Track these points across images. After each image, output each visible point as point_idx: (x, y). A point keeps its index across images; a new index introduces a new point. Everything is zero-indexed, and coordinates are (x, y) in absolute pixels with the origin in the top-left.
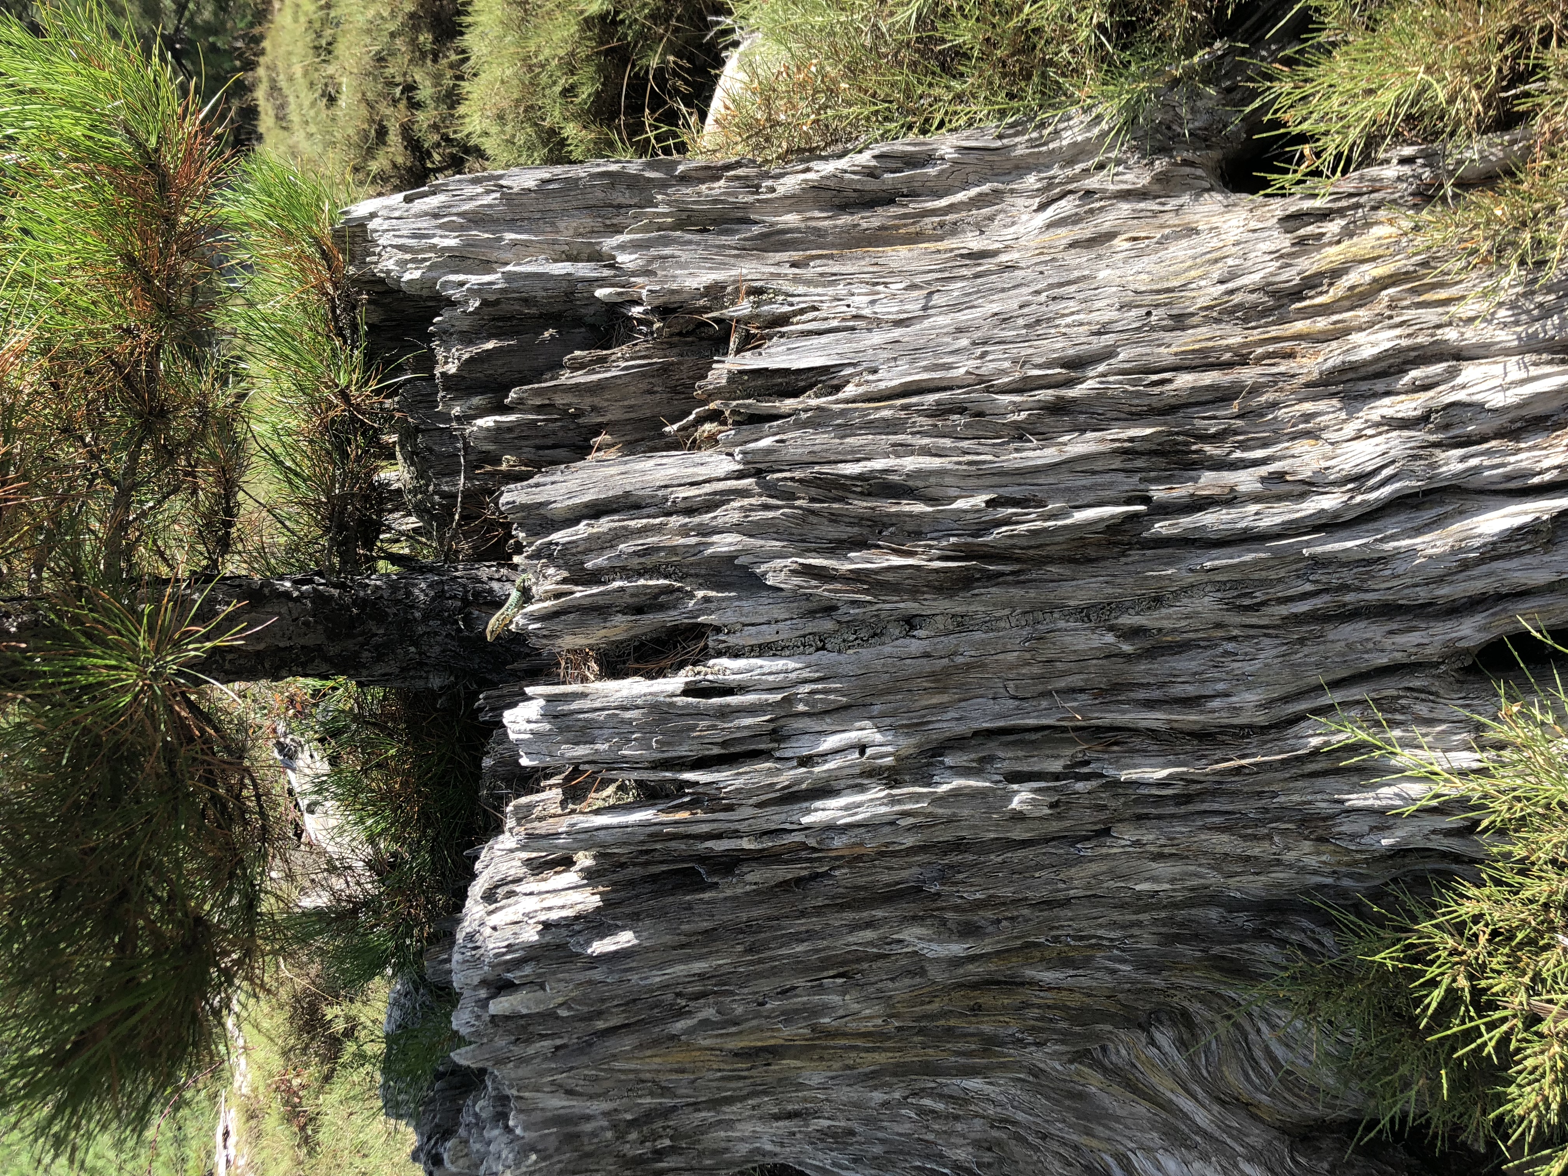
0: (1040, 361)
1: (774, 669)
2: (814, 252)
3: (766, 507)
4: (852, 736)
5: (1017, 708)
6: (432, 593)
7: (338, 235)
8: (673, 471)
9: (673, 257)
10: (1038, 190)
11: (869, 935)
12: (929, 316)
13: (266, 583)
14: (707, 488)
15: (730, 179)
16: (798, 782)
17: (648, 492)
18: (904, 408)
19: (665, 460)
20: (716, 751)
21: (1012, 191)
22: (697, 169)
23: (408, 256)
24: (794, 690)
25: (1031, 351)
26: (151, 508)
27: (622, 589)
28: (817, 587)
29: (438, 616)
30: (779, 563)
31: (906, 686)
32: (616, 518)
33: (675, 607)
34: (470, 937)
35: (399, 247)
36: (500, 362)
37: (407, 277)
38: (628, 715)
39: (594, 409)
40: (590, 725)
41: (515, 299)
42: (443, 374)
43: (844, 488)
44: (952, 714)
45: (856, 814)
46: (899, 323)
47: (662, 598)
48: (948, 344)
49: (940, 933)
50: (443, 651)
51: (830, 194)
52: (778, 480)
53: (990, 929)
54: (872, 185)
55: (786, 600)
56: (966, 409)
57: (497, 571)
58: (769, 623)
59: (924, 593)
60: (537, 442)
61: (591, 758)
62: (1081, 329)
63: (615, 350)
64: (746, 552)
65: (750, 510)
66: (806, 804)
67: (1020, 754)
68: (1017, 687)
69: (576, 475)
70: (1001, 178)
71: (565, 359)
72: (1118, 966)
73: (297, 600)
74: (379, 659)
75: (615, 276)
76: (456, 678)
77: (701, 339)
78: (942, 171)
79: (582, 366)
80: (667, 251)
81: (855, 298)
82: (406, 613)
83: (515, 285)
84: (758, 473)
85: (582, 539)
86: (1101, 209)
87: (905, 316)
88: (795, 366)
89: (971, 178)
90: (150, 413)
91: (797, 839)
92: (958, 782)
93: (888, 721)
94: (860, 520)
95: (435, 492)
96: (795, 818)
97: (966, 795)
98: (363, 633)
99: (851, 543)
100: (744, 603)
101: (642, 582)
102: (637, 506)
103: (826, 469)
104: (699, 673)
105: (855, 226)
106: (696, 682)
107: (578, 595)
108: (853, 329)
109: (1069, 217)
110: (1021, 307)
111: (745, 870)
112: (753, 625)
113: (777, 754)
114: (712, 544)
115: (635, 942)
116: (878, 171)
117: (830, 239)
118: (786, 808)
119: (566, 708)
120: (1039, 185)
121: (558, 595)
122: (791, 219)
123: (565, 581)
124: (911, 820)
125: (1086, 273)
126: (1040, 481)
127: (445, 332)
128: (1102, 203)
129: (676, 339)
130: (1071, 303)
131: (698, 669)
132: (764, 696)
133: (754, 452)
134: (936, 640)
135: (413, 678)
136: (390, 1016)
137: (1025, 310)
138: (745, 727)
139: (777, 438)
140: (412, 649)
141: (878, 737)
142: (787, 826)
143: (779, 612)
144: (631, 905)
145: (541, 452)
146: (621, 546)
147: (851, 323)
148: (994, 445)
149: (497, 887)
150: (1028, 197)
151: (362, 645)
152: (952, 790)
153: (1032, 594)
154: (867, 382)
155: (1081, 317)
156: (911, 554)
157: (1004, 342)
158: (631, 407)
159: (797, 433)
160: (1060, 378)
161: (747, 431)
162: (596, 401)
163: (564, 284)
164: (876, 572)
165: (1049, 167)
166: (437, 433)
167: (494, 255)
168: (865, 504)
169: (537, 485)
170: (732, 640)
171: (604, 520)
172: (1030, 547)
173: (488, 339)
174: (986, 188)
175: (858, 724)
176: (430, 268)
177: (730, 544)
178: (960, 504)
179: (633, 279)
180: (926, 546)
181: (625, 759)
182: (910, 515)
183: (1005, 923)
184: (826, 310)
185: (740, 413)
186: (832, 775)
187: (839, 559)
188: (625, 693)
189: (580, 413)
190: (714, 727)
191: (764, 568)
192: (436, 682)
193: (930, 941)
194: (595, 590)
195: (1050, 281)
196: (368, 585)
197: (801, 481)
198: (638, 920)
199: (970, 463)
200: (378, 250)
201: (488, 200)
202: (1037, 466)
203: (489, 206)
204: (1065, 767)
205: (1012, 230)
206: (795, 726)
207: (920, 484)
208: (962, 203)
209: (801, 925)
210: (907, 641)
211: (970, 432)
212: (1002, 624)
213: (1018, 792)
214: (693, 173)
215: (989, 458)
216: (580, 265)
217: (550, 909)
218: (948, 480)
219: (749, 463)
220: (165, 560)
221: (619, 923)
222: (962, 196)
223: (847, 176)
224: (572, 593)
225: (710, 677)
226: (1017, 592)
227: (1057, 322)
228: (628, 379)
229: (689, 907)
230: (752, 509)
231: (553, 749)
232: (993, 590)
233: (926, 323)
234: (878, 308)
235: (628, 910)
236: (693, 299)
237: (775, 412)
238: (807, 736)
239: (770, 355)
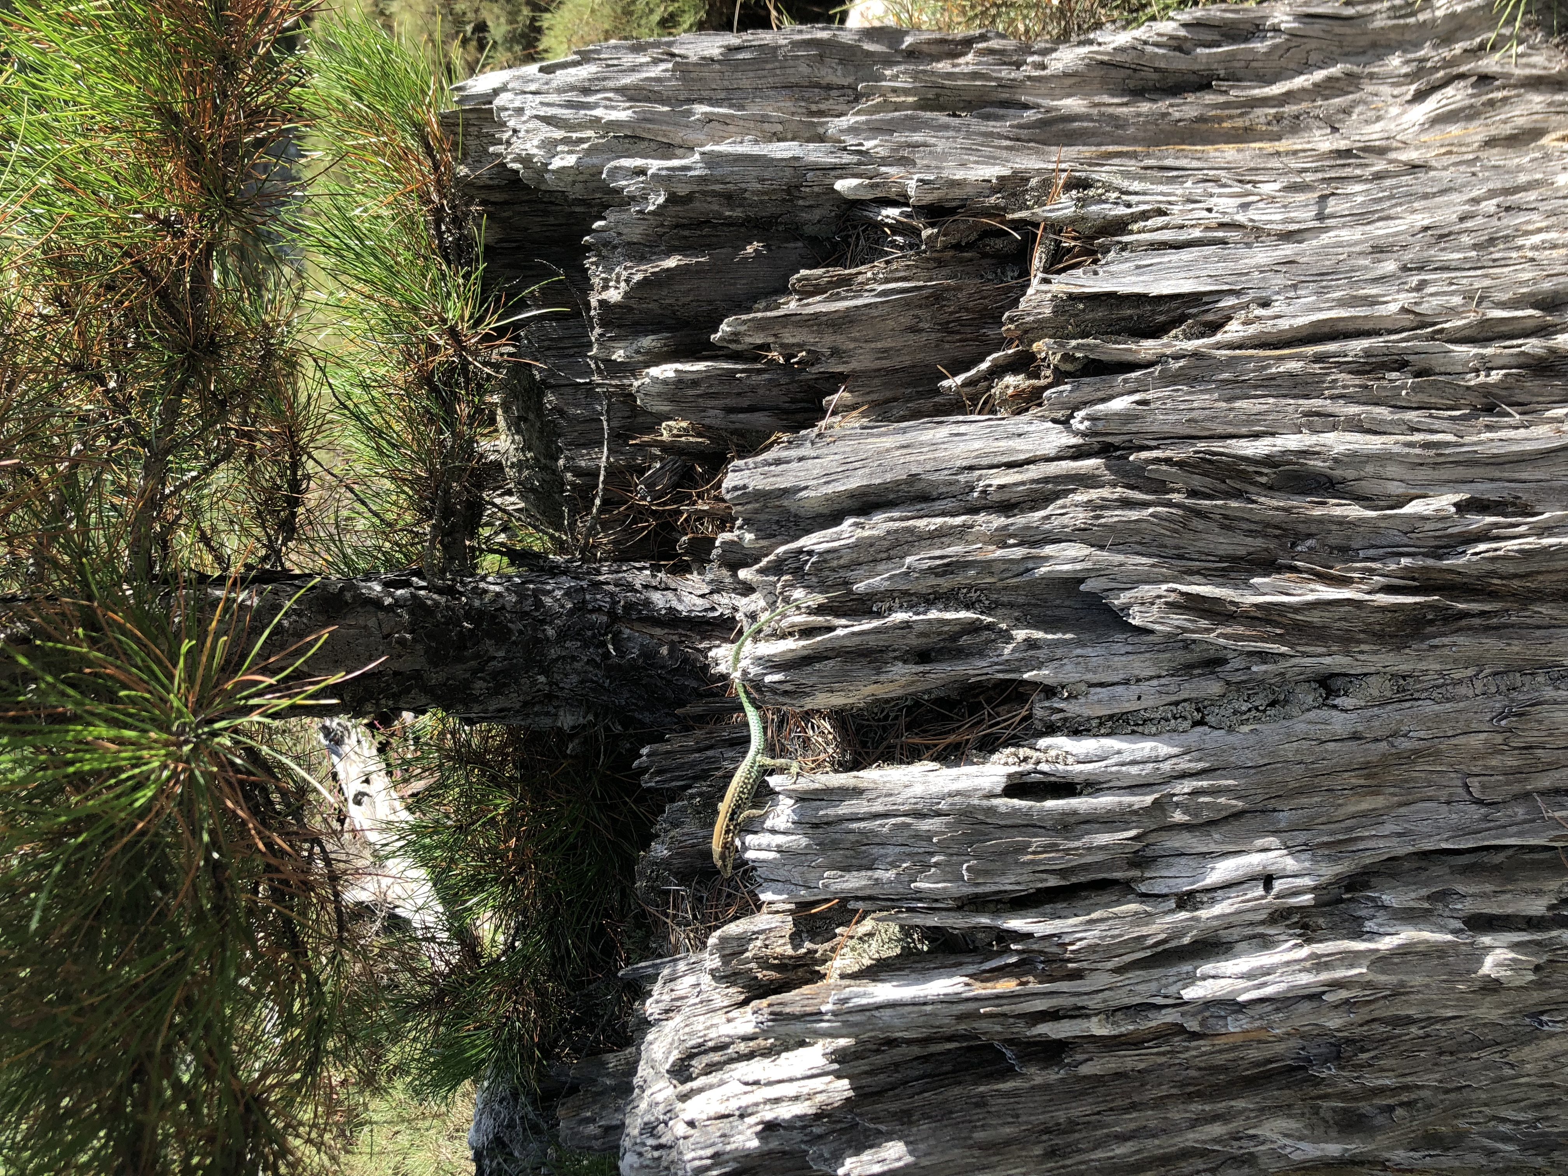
0: (1505, 297)
1: (1138, 756)
2: (1111, 148)
3: (1126, 504)
4: (1253, 861)
5: (1485, 818)
6: (569, 605)
7: (447, 122)
8: (977, 445)
9: (925, 145)
10: (1406, 75)
11: (1217, 1129)
12: (1327, 229)
13: (349, 585)
14: (1033, 472)
15: (981, 53)
16: (1177, 933)
17: (943, 476)
18: (1319, 358)
19: (963, 429)
20: (1053, 882)
21: (1371, 76)
22: (929, 42)
23: (559, 134)
24: (1167, 790)
25: (1487, 282)
26: (194, 479)
27: (907, 625)
28: (1208, 631)
29: (578, 635)
30: (1147, 591)
31: (1326, 783)
32: (896, 514)
33: (981, 654)
34: (650, 1129)
35: (547, 120)
36: (683, 288)
37: (556, 163)
38: (926, 825)
39: (836, 352)
40: (867, 839)
41: (714, 193)
42: (603, 303)
43: (1243, 476)
44: (1390, 828)
45: (1264, 985)
46: (1287, 236)
47: (965, 640)
48: (1366, 268)
49: (1312, 1127)
50: (582, 682)
51: (1123, 73)
52: (1149, 461)
53: (1380, 1120)
54: (1180, 62)
55: (1152, 648)
56: (1405, 364)
57: (654, 576)
58: (1126, 682)
59: (1359, 642)
60: (730, 402)
61: (868, 892)
62: (1555, 253)
63: (862, 268)
64: (1098, 572)
65: (1102, 508)
66: (1186, 968)
67: (1489, 888)
68: (1483, 786)
69: (833, 448)
70: (1352, 59)
71: (793, 279)
72: (1500, 1146)
73: (390, 608)
74: (497, 691)
75: (859, 163)
76: (596, 716)
77: (985, 255)
78: (1275, 47)
79: (818, 290)
80: (917, 137)
81: (1215, 200)
82: (535, 630)
83: (718, 172)
84: (1105, 450)
85: (847, 546)
86: (1505, 100)
87: (1295, 227)
88: (1156, 290)
89: (1314, 58)
90: (195, 347)
91: (1169, 1019)
92: (1407, 935)
93: (1302, 837)
94: (1263, 529)
95: (566, 469)
96: (1172, 990)
97: (1417, 953)
98: (477, 656)
99: (1251, 562)
100: (1088, 651)
101: (933, 614)
102: (925, 498)
103: (1217, 446)
104: (1026, 759)
105: (1165, 115)
106: (1022, 774)
107: (840, 632)
108: (1223, 242)
109: (1462, 109)
110: (1462, 219)
111: (1079, 1057)
112: (1101, 685)
113: (1143, 888)
114: (1047, 558)
115: (909, 1159)
116: (1187, 46)
117: (1131, 131)
118: (1157, 973)
119: (831, 812)
120: (1405, 70)
121: (807, 632)
122: (1073, 104)
123: (820, 610)
124: (1344, 994)
125: (1538, 176)
126: (1524, 476)
127: (606, 244)
128: (1505, 93)
129: (950, 254)
130: (1534, 216)
131: (1023, 752)
132: (1127, 799)
133: (1107, 417)
134: (1369, 713)
135: (537, 714)
136: (479, 1123)
137: (1469, 224)
138: (1101, 848)
139: (1137, 397)
140: (542, 679)
141: (1290, 864)
142: (1159, 1001)
143: (1141, 666)
144: (898, 1098)
145: (733, 417)
146: (909, 560)
147: (1220, 234)
148: (1451, 418)
149: (691, 1056)
150: (1393, 84)
151: (475, 672)
152: (1400, 946)
153: (1516, 647)
154: (1259, 318)
155: (1552, 235)
156: (1343, 582)
157: (1447, 269)
158: (886, 351)
159: (1166, 392)
160: (1530, 323)
161: (1089, 386)
162: (841, 341)
163: (789, 172)
164: (1296, 609)
165: (1417, 45)
166: (569, 390)
167: (679, 136)
168: (1275, 503)
169: (778, 462)
170: (1073, 709)
171: (879, 518)
172: (1515, 576)
173: (668, 254)
174: (1336, 70)
175: (1260, 843)
176: (589, 152)
177: (1074, 560)
178: (1413, 508)
179: (883, 169)
180: (1364, 570)
181: (919, 896)
182: (1341, 522)
183: (1399, 1112)
184: (1176, 216)
185: (1074, 359)
186: (1228, 922)
187: (1236, 587)
188: (918, 790)
189: (815, 357)
190: (1053, 848)
191: (1124, 598)
192: (567, 720)
193: (1300, 1139)
194: (867, 625)
195: (1491, 185)
196: (485, 591)
197: (1181, 464)
198: (910, 1123)
199: (1427, 445)
200: (505, 136)
201: (655, 72)
202: (1523, 453)
203: (658, 80)
204: (1551, 908)
205: (1378, 126)
206: (1169, 844)
207: (1350, 474)
208: (1304, 90)
209: (1130, 1122)
210: (1325, 713)
211: (1416, 399)
212: (1462, 690)
213: (1489, 949)
214: (925, 48)
215: (1450, 438)
216: (811, 146)
217: (777, 1101)
218: (1392, 470)
219: (1096, 434)
220: (211, 549)
221: (883, 1128)
222: (1300, 82)
223: (1149, 49)
224: (831, 629)
225: (1044, 767)
226: (1491, 644)
227: (1520, 242)
228: (887, 308)
229: (981, 1102)
230: (1104, 505)
231: (812, 876)
232: (1461, 640)
233: (1326, 238)
234: (1252, 214)
235: (894, 1107)
236: (979, 194)
237: (1130, 358)
238: (1183, 860)
239: (1112, 274)
